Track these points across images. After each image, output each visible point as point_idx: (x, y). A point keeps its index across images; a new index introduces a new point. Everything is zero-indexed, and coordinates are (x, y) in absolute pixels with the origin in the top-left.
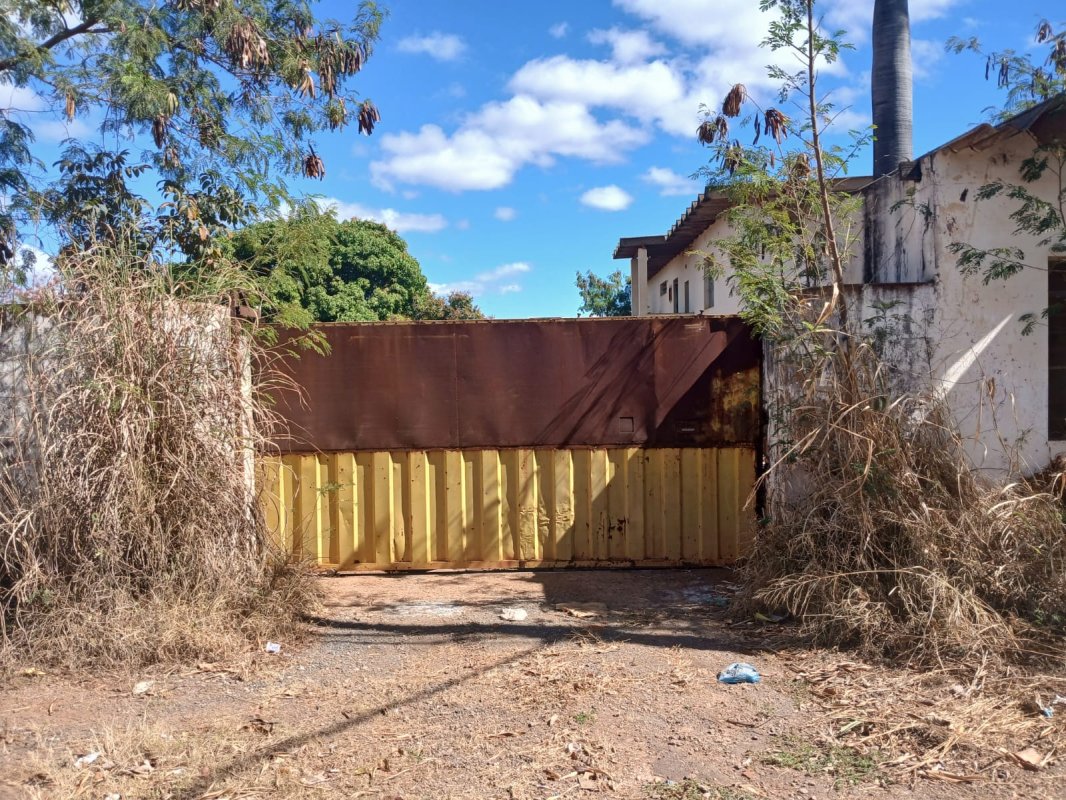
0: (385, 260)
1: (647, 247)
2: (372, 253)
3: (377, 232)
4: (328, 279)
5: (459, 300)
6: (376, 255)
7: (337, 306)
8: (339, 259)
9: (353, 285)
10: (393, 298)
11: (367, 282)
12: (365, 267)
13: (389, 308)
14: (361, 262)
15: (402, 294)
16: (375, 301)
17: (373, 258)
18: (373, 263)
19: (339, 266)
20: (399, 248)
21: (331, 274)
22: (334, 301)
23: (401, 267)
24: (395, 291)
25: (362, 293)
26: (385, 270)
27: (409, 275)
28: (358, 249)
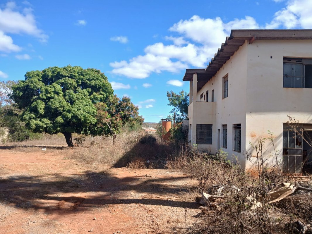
0: (98, 82)
1: (197, 74)
2: (93, 79)
3: (97, 73)
4: (75, 88)
5: (126, 99)
6: (95, 80)
7: (77, 97)
8: (80, 81)
9: (85, 90)
10: (99, 96)
11: (90, 90)
12: (90, 84)
13: (97, 100)
14: (88, 82)
15: (103, 95)
16: (92, 96)
17: (93, 81)
18: (93, 83)
19: (80, 83)
20: (104, 79)
21: (76, 86)
22: (75, 96)
23: (104, 86)
24: (101, 94)
25: (88, 94)
26: (98, 86)
27: (107, 88)
28: (88, 77)
